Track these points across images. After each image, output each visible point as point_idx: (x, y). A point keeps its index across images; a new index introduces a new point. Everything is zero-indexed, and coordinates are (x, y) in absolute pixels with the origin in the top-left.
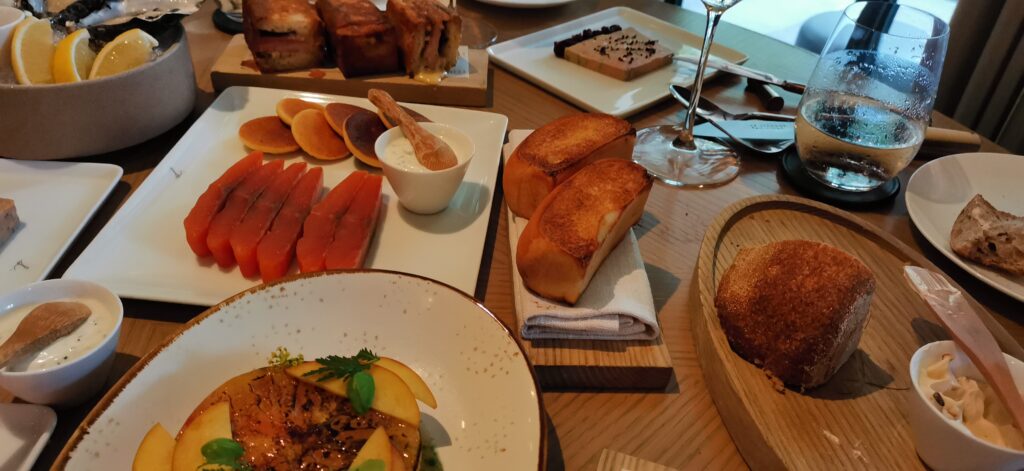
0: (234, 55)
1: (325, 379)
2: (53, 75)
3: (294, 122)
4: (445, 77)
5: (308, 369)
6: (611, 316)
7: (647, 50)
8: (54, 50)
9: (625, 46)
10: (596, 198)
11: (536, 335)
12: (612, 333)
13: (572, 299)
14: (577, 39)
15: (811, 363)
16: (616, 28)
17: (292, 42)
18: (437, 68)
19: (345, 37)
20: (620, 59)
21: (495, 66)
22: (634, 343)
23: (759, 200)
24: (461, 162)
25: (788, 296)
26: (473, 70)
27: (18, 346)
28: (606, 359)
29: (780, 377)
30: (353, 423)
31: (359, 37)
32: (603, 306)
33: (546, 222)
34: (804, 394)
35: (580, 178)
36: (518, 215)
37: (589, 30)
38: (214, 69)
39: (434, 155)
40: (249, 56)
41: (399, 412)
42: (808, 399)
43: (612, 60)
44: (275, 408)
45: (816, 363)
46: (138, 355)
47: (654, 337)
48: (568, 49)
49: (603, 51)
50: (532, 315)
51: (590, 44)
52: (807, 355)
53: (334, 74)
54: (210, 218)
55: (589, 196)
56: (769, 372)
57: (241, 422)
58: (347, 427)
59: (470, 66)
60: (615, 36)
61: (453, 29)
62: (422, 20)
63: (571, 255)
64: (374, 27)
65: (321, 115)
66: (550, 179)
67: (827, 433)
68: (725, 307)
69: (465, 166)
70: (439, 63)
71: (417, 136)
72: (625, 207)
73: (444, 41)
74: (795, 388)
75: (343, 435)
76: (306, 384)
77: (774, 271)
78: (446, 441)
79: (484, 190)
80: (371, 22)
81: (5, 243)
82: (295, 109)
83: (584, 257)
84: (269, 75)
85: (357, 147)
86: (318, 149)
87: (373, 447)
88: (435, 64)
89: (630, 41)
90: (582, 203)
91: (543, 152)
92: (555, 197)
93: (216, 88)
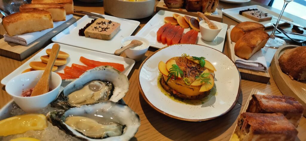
0: (161, 4)
1: (194, 60)
3: (178, 18)
4: (212, 14)
5: (191, 58)
6: (256, 63)
7: (265, 15)
9: (259, 14)
10: (256, 37)
11: (238, 65)
12: (256, 67)
13: (247, 59)
14: (246, 11)
16: (257, 10)
17: (177, 1)
18: (210, 12)
19: (190, 1)
20: (258, 16)
21: (224, 15)
22: (260, 71)
24: (219, 29)
26: (219, 14)
27: (132, 45)
28: (253, 73)
30: (201, 68)
31: (193, 2)
32: (255, 60)
33: (244, 39)
35: (252, 33)
36: (233, 41)
37: (249, 9)
38: (157, 6)
39: (213, 27)
40: (164, 4)
41: (210, 68)
43: (255, 16)
44: (184, 63)
47: (266, 71)
48: (243, 13)
49: (253, 14)
50: (237, 60)
51: (249, 12)
53: (185, 10)
54: (162, 33)
55: (254, 37)
57: (178, 64)
58: (199, 68)
60: (256, 11)
61: (216, 2)
63: (250, 46)
65: (183, 17)
66: (244, 32)
69: (221, 30)
71: (209, 22)
72: (263, 40)
73: (213, 5)
75: (199, 70)
76: (190, 60)
81: (118, 32)
82: (177, 16)
83: (253, 48)
84: (169, 9)
85: (192, 25)
86: (182, 25)
87: (206, 71)
88: (210, 11)
89: (260, 13)
90: (252, 38)
91: (242, 27)
92: (246, 35)
93: (157, 10)
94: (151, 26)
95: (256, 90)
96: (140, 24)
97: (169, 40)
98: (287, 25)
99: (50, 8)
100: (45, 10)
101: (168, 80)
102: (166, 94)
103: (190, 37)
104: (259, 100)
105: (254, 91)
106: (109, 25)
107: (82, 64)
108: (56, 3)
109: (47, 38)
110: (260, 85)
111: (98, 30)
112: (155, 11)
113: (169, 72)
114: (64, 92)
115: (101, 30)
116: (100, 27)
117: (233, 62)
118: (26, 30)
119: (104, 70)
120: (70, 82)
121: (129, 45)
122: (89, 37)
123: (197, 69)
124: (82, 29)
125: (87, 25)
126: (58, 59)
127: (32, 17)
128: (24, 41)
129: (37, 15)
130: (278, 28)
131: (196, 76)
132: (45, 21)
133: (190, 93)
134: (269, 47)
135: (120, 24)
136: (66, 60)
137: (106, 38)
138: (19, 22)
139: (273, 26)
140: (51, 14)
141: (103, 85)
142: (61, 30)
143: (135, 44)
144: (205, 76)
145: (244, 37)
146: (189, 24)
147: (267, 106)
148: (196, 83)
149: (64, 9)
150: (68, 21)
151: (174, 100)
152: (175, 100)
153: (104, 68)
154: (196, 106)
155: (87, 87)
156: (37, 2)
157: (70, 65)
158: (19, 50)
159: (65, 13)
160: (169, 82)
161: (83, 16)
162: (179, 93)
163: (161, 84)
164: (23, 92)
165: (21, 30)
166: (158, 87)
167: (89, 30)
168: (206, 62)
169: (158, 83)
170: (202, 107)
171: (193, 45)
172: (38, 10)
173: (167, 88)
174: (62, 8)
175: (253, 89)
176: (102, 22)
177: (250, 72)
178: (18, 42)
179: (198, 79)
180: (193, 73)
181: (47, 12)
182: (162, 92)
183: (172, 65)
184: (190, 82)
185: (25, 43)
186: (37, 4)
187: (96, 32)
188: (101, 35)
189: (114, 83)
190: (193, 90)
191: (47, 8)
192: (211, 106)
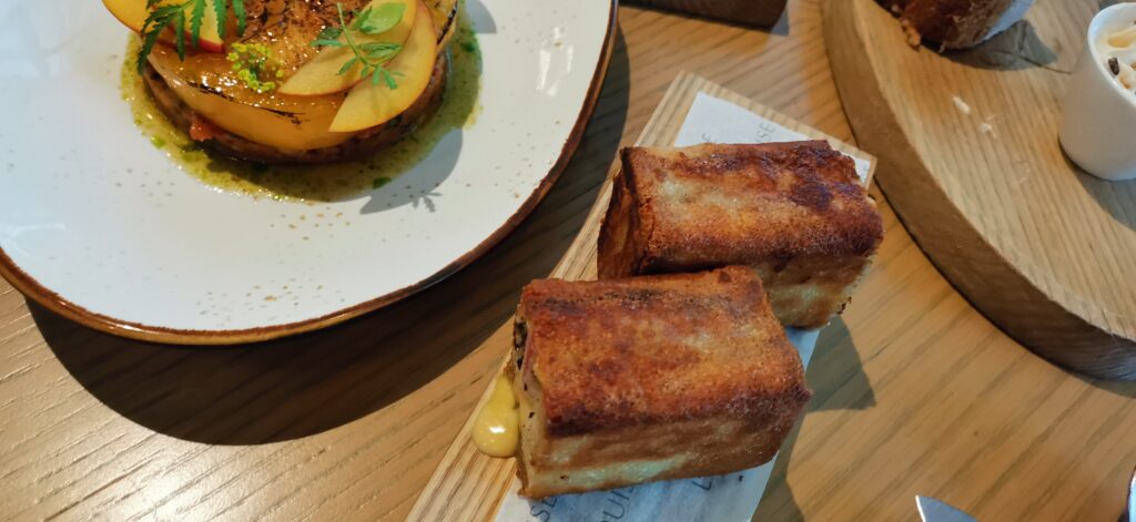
29: (919, 29)
34: (942, 55)
42: (946, 62)
45: (970, 14)
56: (906, 22)
67: (957, 100)
74: (934, 46)
95: (692, 82)
102: (164, 137)
105: (683, 88)
133: (285, 136)
147: (677, 230)
148: (313, 79)
151: (204, 177)
152: (215, 176)
170: (366, 210)
190: (298, 122)
192: (421, 200)
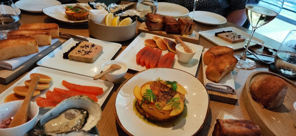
0: (143, 26)
1: (167, 84)
2: (112, 24)
3: (157, 41)
4: (189, 37)
5: (164, 82)
6: (225, 86)
7: (239, 37)
8: (113, 20)
9: (233, 36)
10: (225, 62)
11: (208, 88)
12: (225, 89)
13: (217, 81)
14: (221, 33)
15: (271, 102)
16: (231, 31)
17: (157, 24)
19: (169, 25)
20: (231, 38)
21: (200, 36)
22: (229, 93)
23: (263, 72)
24: (194, 52)
25: (267, 87)
26: (195, 36)
27: (111, 69)
28: (223, 95)
29: (263, 105)
30: (173, 92)
31: (172, 25)
32: (224, 83)
33: (214, 64)
34: (268, 110)
35: (222, 58)
36: (206, 65)
37: (224, 31)
38: (139, 28)
39: (188, 50)
40: (146, 27)
41: (181, 92)
42: (269, 110)
43: (229, 38)
44: (158, 87)
45: (272, 102)
46: (126, 78)
47: (235, 93)
48: (218, 35)
49: (227, 36)
50: (208, 83)
51: (224, 34)
52: (270, 100)
53: (164, 33)
54: (141, 56)
55: (223, 61)
56: (260, 104)
57: (152, 88)
58: (171, 93)
59: (195, 35)
60: (231, 33)
61: (193, 26)
62: (186, 23)
63: (219, 71)
64: (175, 23)
65: (162, 40)
66: (215, 57)
67: (272, 117)
68: (252, 89)
69: (195, 53)
70: (188, 33)
71: (185, 46)
72: (231, 65)
73: (190, 28)
74: (266, 108)
75: (171, 94)
76: (163, 85)
77: (264, 82)
78: (188, 103)
79: (197, 60)
80: (174, 22)
81: (100, 55)
82: (157, 38)
83: (221, 72)
84: (150, 31)
85: (170, 47)
86: (161, 47)
87: (177, 96)
88: (187, 33)
89: (234, 34)
90: (222, 62)
91: (213, 52)
92: (216, 60)
93: (139, 32)
94: (132, 48)
96: (122, 46)
97: (147, 62)
98: (258, 46)
99: (36, 34)
100: (31, 36)
101: (141, 105)
102: (140, 117)
103: (166, 60)
104: (222, 125)
105: (222, 113)
106: (91, 48)
107: (64, 88)
108: (42, 28)
109: (32, 62)
110: (228, 106)
111: (81, 53)
112: (137, 33)
113: (143, 97)
114: (41, 122)
115: (84, 54)
116: (83, 51)
117: (204, 85)
118: (12, 55)
119: (79, 99)
120: (49, 110)
121: (108, 70)
122: (73, 60)
123: (169, 93)
124: (66, 53)
125: (71, 48)
126: (40, 83)
127: (19, 43)
128: (10, 66)
129: (23, 41)
130: (249, 49)
131: (167, 101)
132: (31, 47)
133: (161, 116)
134: (240, 68)
135: (102, 47)
136: (48, 84)
137: (89, 61)
138: (6, 48)
139: (245, 47)
140: (36, 40)
141: (78, 113)
142: (46, 54)
143: (114, 68)
144: (176, 100)
145: (213, 62)
146: (167, 46)
148: (167, 108)
149: (50, 35)
150: (54, 45)
152: (148, 123)
153: (79, 97)
154: (168, 129)
155: (63, 115)
156: (24, 28)
157: (52, 89)
158: (5, 75)
159: (50, 38)
160: (142, 106)
161: (69, 38)
162: (152, 116)
163: (136, 107)
164: (3, 121)
165: (7, 55)
166: (133, 110)
167: (73, 54)
168: (178, 86)
169: (133, 106)
171: (168, 69)
172: (24, 37)
173: (141, 111)
174: (47, 34)
175: (221, 111)
176: (86, 45)
177: (219, 94)
178: (5, 67)
179: (169, 103)
180: (165, 98)
181: (33, 38)
182: (136, 115)
183: (146, 90)
184: (162, 107)
185: (10, 68)
186: (24, 30)
187: (79, 55)
188: (85, 58)
189: (89, 111)
190: (164, 114)
191: (33, 34)
192: (181, 128)
